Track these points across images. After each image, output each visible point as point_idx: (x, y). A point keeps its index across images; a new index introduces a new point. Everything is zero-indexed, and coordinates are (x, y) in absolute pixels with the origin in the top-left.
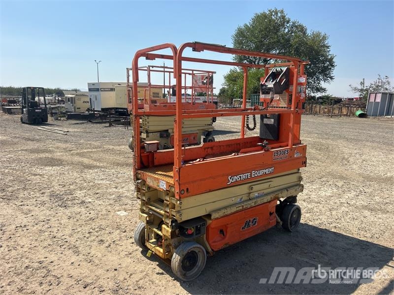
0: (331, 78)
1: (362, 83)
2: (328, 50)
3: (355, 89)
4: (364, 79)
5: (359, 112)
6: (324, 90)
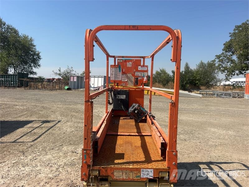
0: (39, 66)
1: (60, 71)
2: (35, 48)
3: (56, 73)
4: (60, 68)
5: (66, 87)
6: (35, 73)
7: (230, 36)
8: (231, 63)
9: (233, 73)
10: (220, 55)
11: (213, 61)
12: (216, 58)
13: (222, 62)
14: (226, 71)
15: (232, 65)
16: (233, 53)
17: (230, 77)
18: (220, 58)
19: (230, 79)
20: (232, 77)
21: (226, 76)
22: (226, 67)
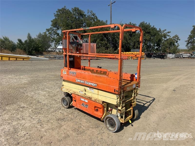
7: (55, 16)
8: (57, 36)
9: (59, 43)
10: (49, 29)
11: (44, 33)
12: (46, 31)
13: (51, 35)
14: (54, 41)
15: (58, 37)
16: (58, 29)
17: (57, 45)
18: (49, 31)
19: (58, 46)
20: (58, 45)
21: (55, 44)
22: (54, 38)
